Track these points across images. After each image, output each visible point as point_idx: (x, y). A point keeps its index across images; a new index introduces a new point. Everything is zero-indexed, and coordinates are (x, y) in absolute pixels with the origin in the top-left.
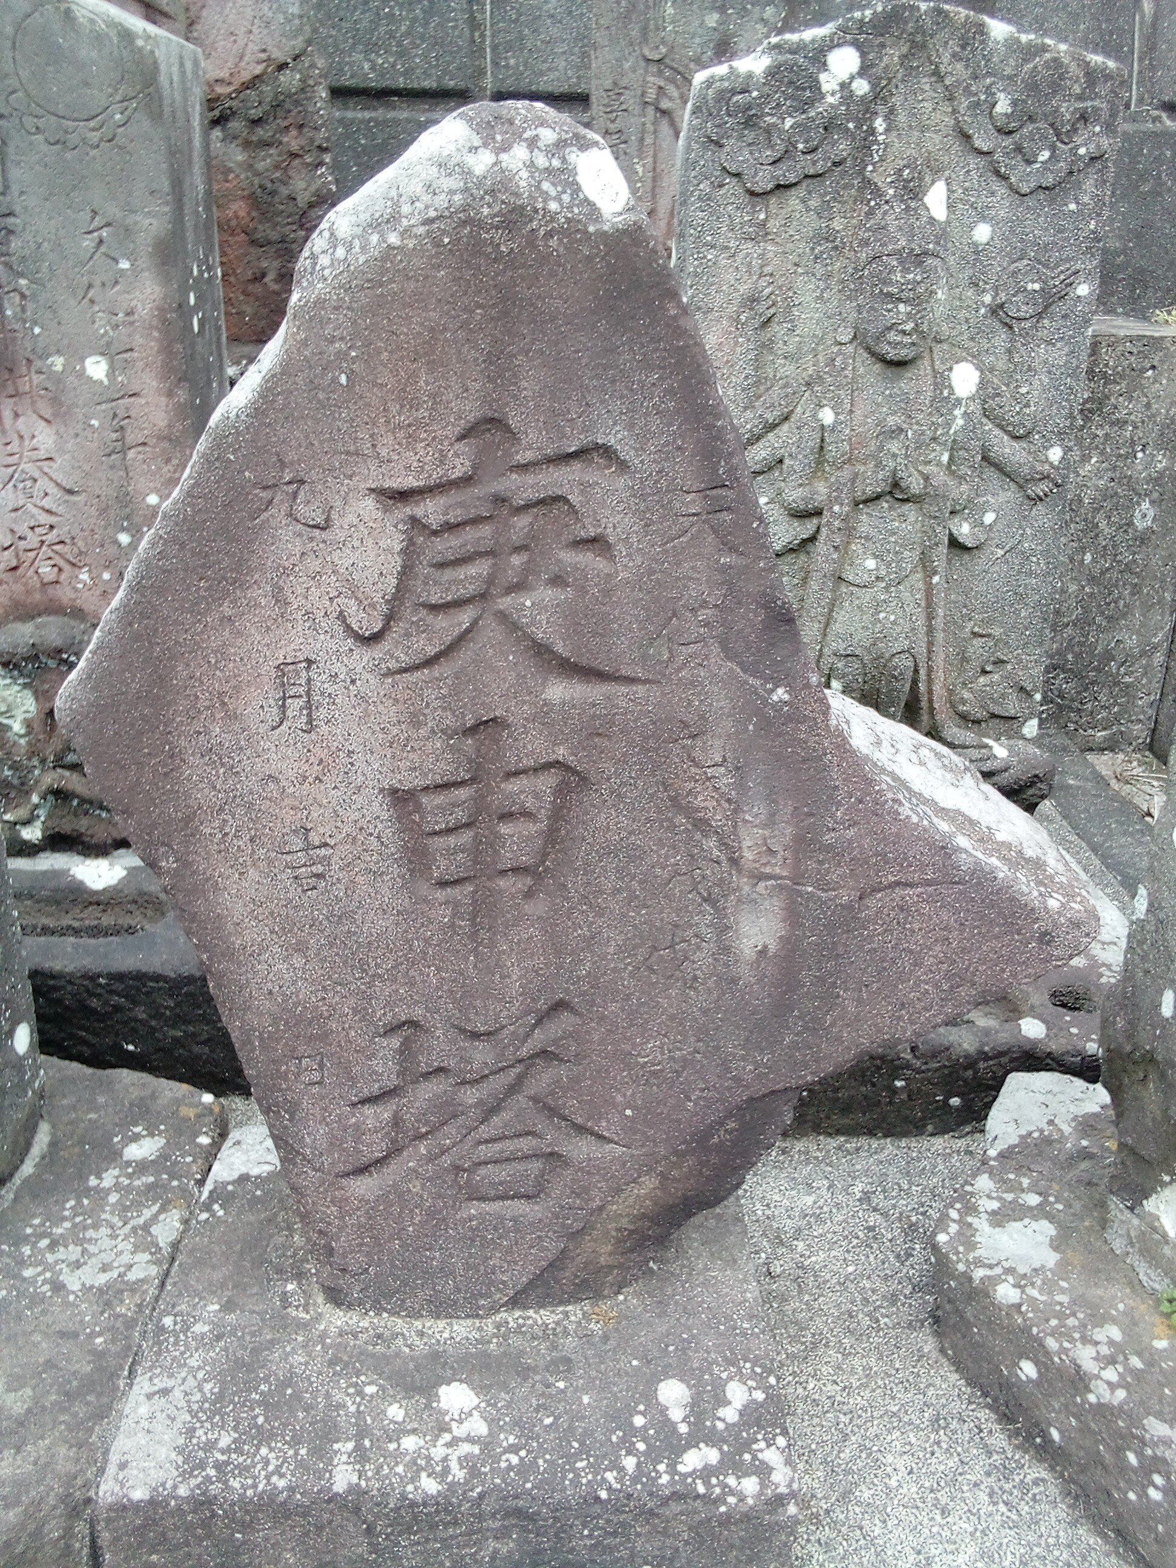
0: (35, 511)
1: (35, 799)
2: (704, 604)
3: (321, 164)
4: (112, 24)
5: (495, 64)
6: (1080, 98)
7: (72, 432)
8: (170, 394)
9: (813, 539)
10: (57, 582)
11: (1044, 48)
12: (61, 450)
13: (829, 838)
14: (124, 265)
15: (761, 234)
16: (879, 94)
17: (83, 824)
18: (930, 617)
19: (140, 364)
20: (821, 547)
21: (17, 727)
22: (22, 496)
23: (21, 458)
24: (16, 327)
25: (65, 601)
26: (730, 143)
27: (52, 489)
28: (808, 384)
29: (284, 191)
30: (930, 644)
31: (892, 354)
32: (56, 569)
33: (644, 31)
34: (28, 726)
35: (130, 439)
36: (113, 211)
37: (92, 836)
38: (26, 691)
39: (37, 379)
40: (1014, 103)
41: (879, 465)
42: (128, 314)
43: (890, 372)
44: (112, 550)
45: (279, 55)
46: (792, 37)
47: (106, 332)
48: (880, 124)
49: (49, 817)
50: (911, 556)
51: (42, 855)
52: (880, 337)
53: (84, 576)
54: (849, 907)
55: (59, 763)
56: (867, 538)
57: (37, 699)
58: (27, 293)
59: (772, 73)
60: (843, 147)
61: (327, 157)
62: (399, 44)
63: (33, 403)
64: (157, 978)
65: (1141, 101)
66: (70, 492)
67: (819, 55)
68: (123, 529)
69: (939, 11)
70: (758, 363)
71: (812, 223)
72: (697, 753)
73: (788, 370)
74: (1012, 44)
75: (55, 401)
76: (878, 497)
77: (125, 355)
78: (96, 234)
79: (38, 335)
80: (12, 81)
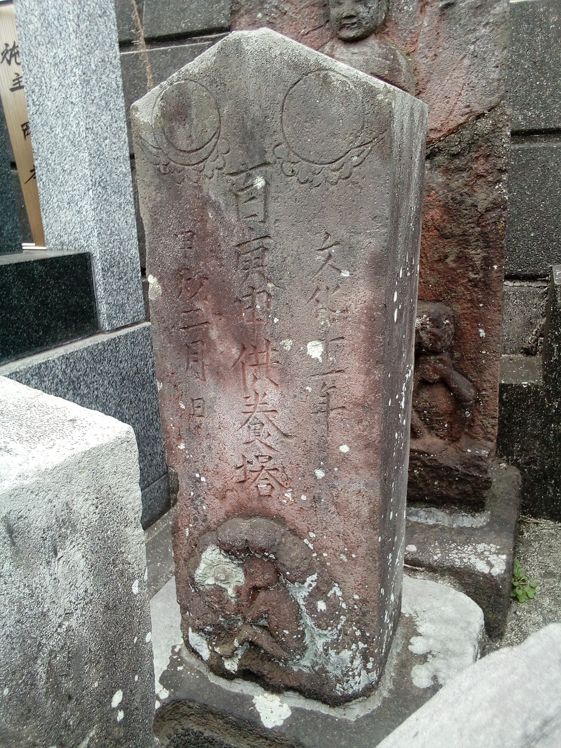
0: (260, 445)
1: (236, 644)
7: (292, 394)
8: (368, 373)
10: (270, 496)
12: (283, 406)
14: (346, 274)
17: (266, 668)
19: (348, 349)
21: (231, 592)
22: (253, 434)
23: (255, 408)
24: (262, 317)
25: (273, 510)
32: (270, 487)
34: (238, 592)
35: (333, 402)
36: (342, 233)
37: (271, 679)
38: (239, 568)
39: (272, 354)
42: (343, 311)
44: (310, 481)
45: (478, 109)
47: (325, 324)
49: (244, 657)
51: (237, 681)
53: (288, 495)
55: (254, 622)
57: (245, 575)
58: (272, 293)
61: (504, 177)
63: (267, 371)
66: (286, 435)
68: (320, 467)
75: (283, 372)
77: (337, 342)
78: (326, 251)
79: (276, 324)
80: (279, 137)
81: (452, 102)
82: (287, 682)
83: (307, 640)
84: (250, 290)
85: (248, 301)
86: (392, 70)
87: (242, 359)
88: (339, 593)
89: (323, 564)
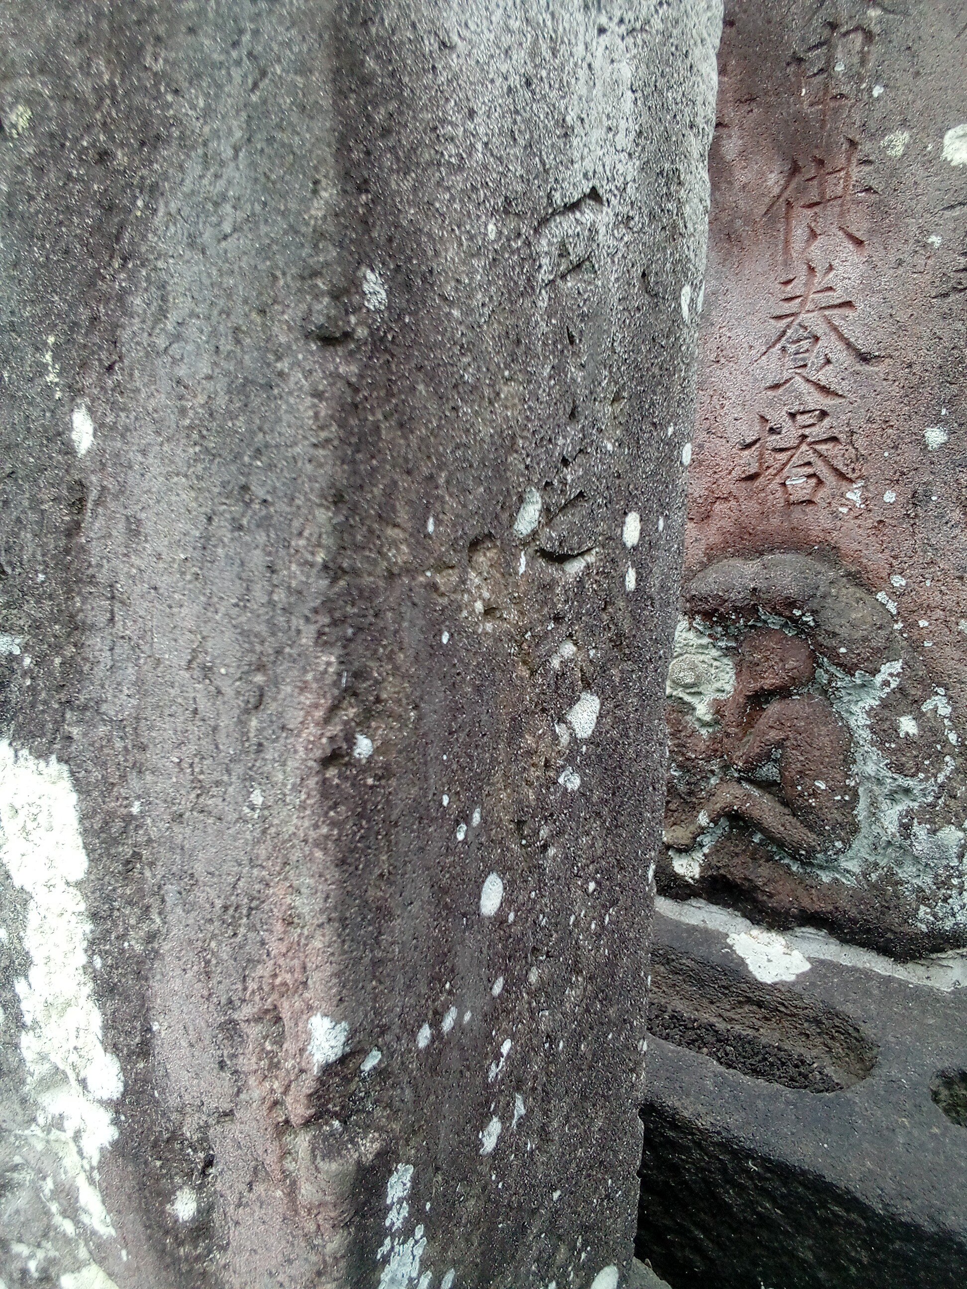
0: (804, 387)
1: (703, 819)
10: (810, 502)
12: (867, 288)
17: (761, 874)
21: (703, 710)
22: (791, 364)
23: (802, 304)
24: (845, 89)
25: (816, 532)
32: (813, 481)
34: (717, 712)
37: (771, 896)
38: (725, 661)
39: (857, 172)
49: (716, 850)
51: (693, 901)
53: (854, 496)
55: (749, 776)
57: (738, 674)
58: (876, 29)
63: (842, 215)
68: (938, 421)
75: (879, 210)
79: (878, 99)
82: (806, 903)
84: (826, 32)
85: (818, 57)
87: (786, 195)
88: (945, 710)
89: (916, 646)
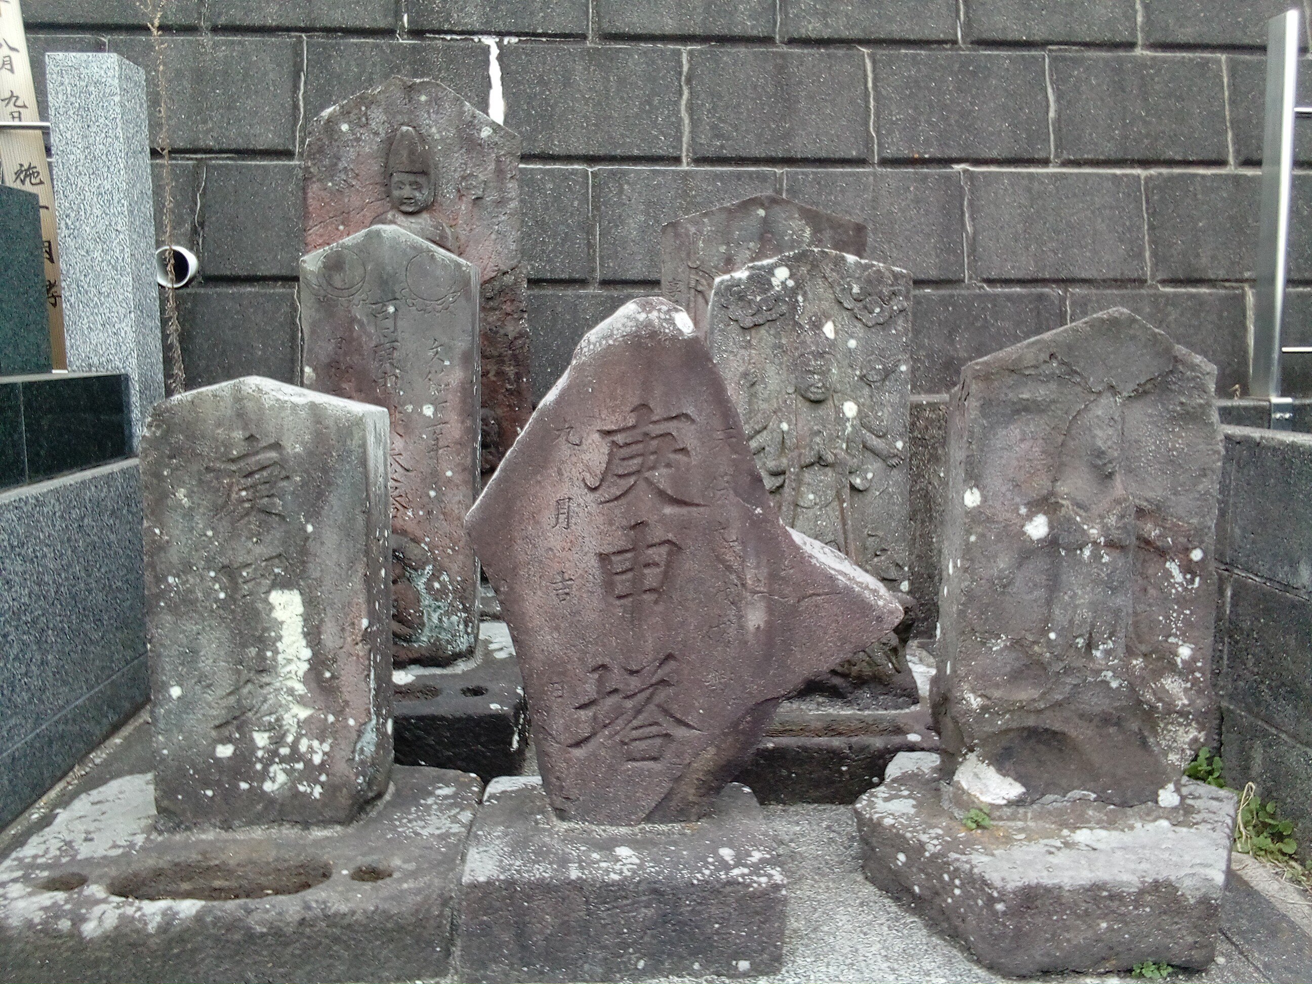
2: (726, 474)
3: (522, 318)
4: (452, 261)
5: (602, 265)
6: (892, 285)
7: (412, 441)
8: (463, 422)
9: (782, 486)
11: (873, 265)
12: (405, 449)
13: (783, 574)
14: (447, 363)
15: (748, 345)
16: (799, 286)
18: (844, 524)
19: (450, 408)
20: (787, 490)
24: (392, 392)
25: (399, 527)
26: (732, 308)
27: (399, 469)
28: (775, 412)
29: (502, 332)
30: (846, 539)
31: (812, 397)
33: (688, 254)
35: (440, 444)
36: (444, 339)
40: (861, 288)
41: (811, 449)
42: (446, 385)
43: (813, 405)
44: (426, 500)
45: (504, 268)
46: (758, 263)
47: (435, 394)
48: (800, 298)
50: (831, 494)
52: (807, 390)
53: (410, 513)
54: (793, 606)
56: (809, 484)
58: (399, 376)
59: (750, 278)
60: (784, 308)
61: (526, 316)
62: (548, 256)
63: (395, 427)
64: (443, 718)
65: (970, 278)
66: (408, 470)
67: (771, 270)
68: (432, 489)
69: (823, 252)
70: (750, 403)
71: (771, 340)
72: (726, 536)
73: (764, 406)
74: (857, 264)
75: (407, 427)
76: (812, 464)
77: (443, 404)
78: (435, 350)
80: (404, 285)
81: (485, 262)
83: (425, 619)
84: (383, 375)
85: (382, 381)
86: (441, 237)
88: (447, 579)
89: (435, 559)
